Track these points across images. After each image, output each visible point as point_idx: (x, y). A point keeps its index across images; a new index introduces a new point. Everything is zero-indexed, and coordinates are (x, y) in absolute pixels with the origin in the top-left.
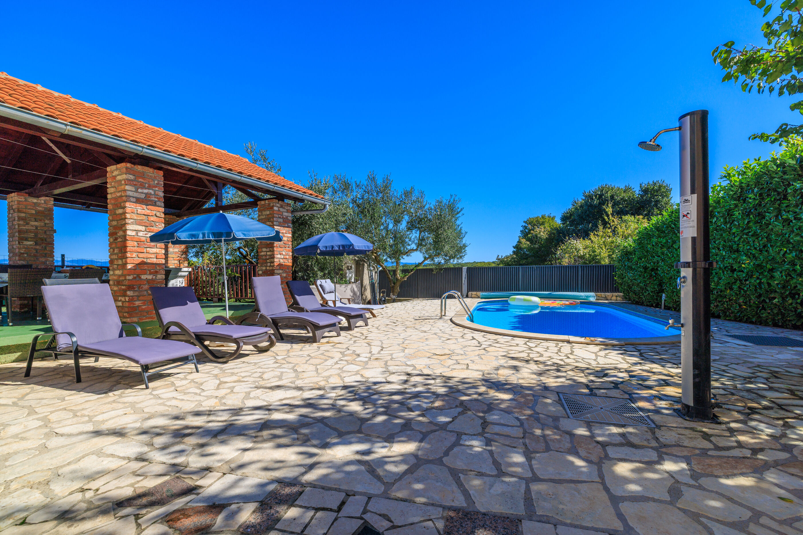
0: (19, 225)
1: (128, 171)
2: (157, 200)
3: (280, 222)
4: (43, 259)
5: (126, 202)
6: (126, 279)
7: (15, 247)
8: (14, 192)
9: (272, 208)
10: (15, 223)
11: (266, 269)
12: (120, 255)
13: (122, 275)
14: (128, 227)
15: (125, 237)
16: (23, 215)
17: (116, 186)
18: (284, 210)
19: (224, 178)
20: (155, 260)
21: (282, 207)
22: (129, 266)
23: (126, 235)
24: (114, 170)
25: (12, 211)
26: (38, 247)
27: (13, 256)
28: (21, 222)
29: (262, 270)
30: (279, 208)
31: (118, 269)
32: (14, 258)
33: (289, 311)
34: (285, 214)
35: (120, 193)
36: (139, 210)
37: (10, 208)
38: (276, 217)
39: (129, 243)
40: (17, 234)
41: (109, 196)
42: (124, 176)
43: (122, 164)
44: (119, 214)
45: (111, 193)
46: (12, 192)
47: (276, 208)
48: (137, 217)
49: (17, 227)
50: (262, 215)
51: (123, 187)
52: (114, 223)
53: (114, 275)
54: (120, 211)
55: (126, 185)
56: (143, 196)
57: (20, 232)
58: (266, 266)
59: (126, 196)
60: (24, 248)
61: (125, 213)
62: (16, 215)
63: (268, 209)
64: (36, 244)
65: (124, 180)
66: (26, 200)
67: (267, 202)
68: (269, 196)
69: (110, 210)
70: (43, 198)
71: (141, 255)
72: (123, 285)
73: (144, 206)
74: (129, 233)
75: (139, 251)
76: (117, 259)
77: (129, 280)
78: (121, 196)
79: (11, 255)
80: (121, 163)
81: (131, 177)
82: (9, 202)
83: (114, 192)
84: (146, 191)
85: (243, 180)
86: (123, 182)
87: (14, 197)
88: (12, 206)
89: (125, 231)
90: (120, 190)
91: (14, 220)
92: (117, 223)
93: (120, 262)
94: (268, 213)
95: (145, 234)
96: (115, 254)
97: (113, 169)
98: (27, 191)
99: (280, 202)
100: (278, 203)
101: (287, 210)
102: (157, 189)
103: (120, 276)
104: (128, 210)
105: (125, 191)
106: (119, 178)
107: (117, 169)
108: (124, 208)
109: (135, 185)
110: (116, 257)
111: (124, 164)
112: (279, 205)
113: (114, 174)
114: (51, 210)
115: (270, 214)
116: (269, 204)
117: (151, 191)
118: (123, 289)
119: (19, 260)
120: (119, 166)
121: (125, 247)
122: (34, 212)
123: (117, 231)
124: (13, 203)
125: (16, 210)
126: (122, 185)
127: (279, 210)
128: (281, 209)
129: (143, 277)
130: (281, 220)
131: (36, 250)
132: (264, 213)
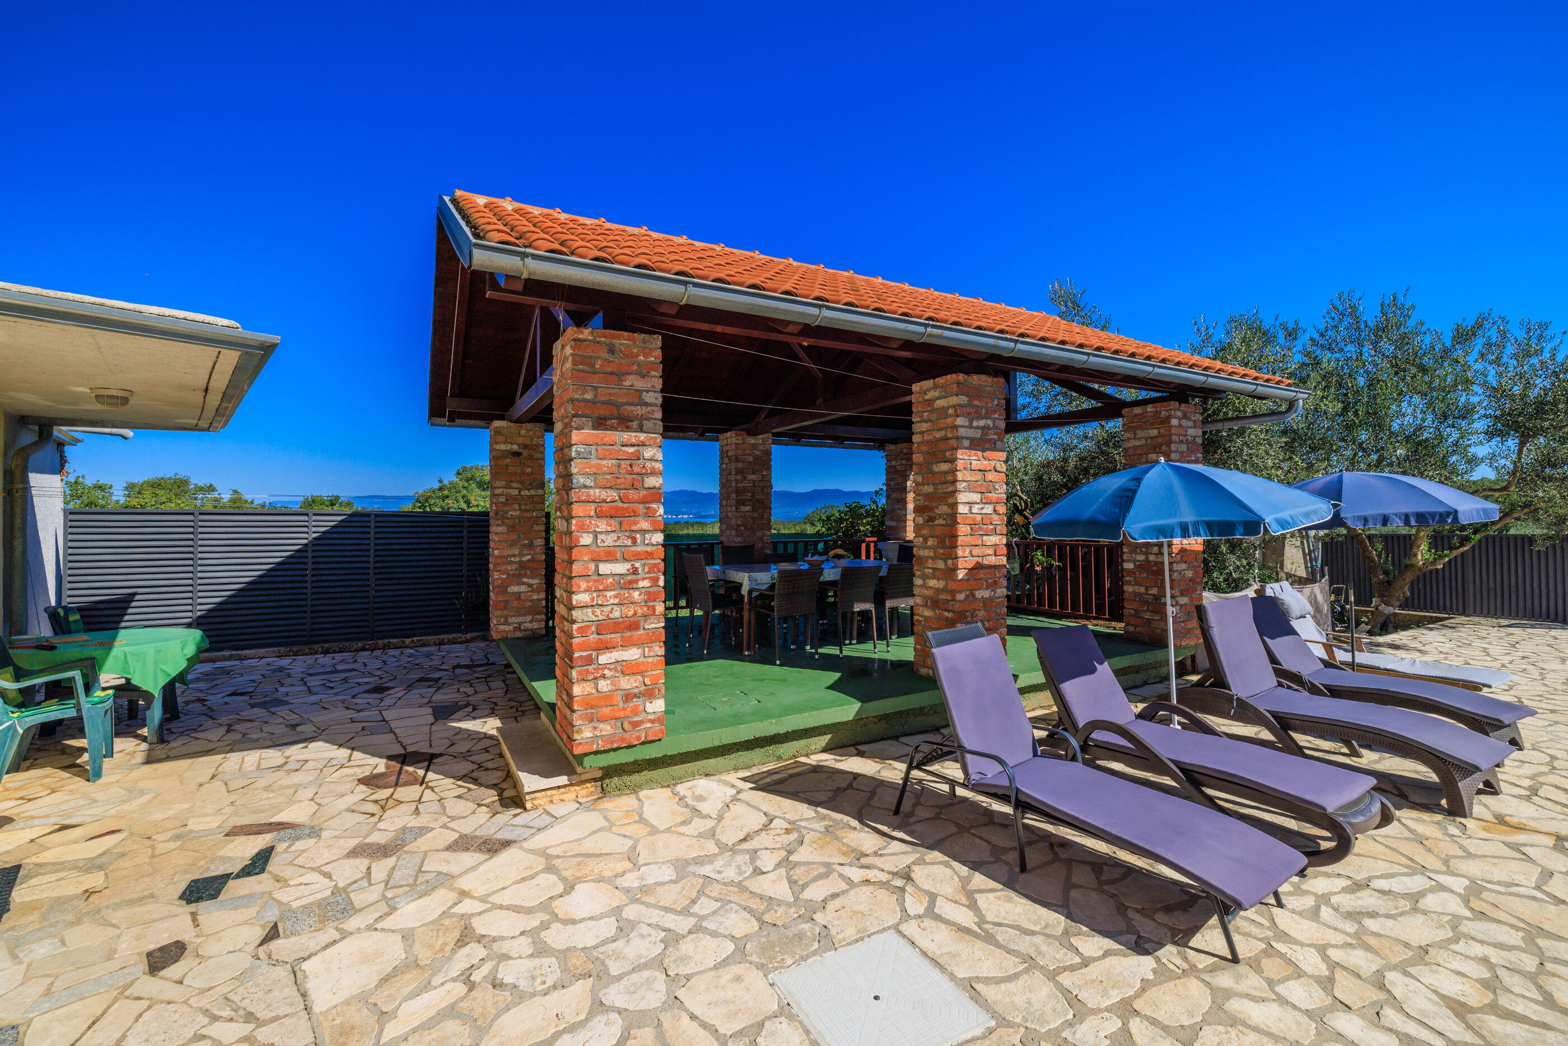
0: (736, 480)
1: (962, 389)
2: (996, 437)
3: (1182, 453)
4: (759, 534)
5: (956, 449)
6: (954, 600)
7: (730, 515)
8: (730, 430)
9: (1167, 420)
10: (732, 478)
11: (1147, 560)
12: (941, 551)
13: (944, 590)
14: (962, 497)
15: (953, 518)
16: (740, 465)
17: (934, 419)
18: (1190, 424)
19: (1098, 371)
20: (993, 558)
21: (1185, 416)
22: (961, 574)
23: (956, 513)
24: (929, 390)
25: (726, 460)
26: (755, 515)
27: (726, 529)
28: (739, 477)
29: (1134, 561)
30: (1180, 419)
31: (934, 577)
32: (728, 532)
33: (1280, 685)
34: (1192, 432)
35: (944, 432)
36: (974, 462)
37: (723, 454)
38: (1175, 442)
39: (963, 529)
40: (734, 496)
41: (916, 438)
42: (954, 400)
43: (949, 376)
44: (938, 473)
45: (922, 433)
46: (727, 431)
47: (1174, 422)
48: (971, 476)
49: (733, 484)
50: (1135, 438)
51: (949, 420)
52: (928, 489)
53: (924, 586)
54: (944, 467)
55: (957, 416)
56: (978, 434)
57: (738, 492)
58: (1147, 554)
59: (957, 438)
60: (741, 517)
61: (954, 471)
62: (733, 466)
63: (1153, 424)
64: (754, 511)
65: (954, 407)
66: (744, 442)
67: (1150, 408)
68: (1143, 395)
69: (918, 464)
70: (761, 436)
71: (976, 551)
72: (949, 611)
73: (980, 453)
74: (962, 509)
75: (973, 543)
76: (933, 559)
77: (960, 601)
78: (946, 439)
79: (724, 527)
80: (946, 374)
81: (963, 399)
82: (722, 447)
83: (928, 431)
84: (982, 423)
85: (1157, 374)
86: (951, 411)
87: (731, 438)
88: (727, 451)
89: (954, 506)
90: (942, 426)
91: (730, 474)
92: (936, 489)
93: (941, 564)
94: (1154, 432)
95: (982, 508)
96: (929, 548)
97: (925, 388)
98: (744, 427)
99: (1183, 407)
100: (1179, 410)
101: (1195, 422)
102: (996, 416)
103: (938, 591)
104: (960, 464)
105: (956, 427)
106: (940, 403)
107: (935, 387)
108: (953, 460)
109: (969, 414)
110: (932, 554)
111: (954, 376)
112: (1179, 414)
113: (927, 397)
114: (768, 453)
115: (1160, 435)
116: (1156, 414)
117: (990, 422)
118: (947, 618)
119: (737, 536)
120: (940, 380)
121: (954, 537)
122: (751, 459)
123: (934, 504)
124: (728, 448)
125: (733, 458)
126: (947, 416)
127: (1180, 425)
128: (1184, 423)
129: (979, 594)
130: (1183, 448)
131: (753, 518)
132: (1140, 434)
